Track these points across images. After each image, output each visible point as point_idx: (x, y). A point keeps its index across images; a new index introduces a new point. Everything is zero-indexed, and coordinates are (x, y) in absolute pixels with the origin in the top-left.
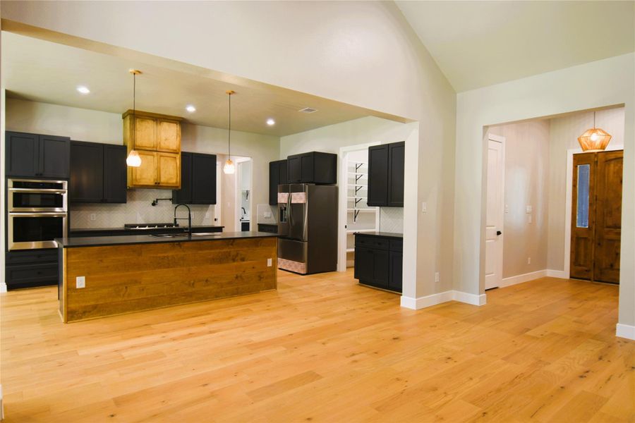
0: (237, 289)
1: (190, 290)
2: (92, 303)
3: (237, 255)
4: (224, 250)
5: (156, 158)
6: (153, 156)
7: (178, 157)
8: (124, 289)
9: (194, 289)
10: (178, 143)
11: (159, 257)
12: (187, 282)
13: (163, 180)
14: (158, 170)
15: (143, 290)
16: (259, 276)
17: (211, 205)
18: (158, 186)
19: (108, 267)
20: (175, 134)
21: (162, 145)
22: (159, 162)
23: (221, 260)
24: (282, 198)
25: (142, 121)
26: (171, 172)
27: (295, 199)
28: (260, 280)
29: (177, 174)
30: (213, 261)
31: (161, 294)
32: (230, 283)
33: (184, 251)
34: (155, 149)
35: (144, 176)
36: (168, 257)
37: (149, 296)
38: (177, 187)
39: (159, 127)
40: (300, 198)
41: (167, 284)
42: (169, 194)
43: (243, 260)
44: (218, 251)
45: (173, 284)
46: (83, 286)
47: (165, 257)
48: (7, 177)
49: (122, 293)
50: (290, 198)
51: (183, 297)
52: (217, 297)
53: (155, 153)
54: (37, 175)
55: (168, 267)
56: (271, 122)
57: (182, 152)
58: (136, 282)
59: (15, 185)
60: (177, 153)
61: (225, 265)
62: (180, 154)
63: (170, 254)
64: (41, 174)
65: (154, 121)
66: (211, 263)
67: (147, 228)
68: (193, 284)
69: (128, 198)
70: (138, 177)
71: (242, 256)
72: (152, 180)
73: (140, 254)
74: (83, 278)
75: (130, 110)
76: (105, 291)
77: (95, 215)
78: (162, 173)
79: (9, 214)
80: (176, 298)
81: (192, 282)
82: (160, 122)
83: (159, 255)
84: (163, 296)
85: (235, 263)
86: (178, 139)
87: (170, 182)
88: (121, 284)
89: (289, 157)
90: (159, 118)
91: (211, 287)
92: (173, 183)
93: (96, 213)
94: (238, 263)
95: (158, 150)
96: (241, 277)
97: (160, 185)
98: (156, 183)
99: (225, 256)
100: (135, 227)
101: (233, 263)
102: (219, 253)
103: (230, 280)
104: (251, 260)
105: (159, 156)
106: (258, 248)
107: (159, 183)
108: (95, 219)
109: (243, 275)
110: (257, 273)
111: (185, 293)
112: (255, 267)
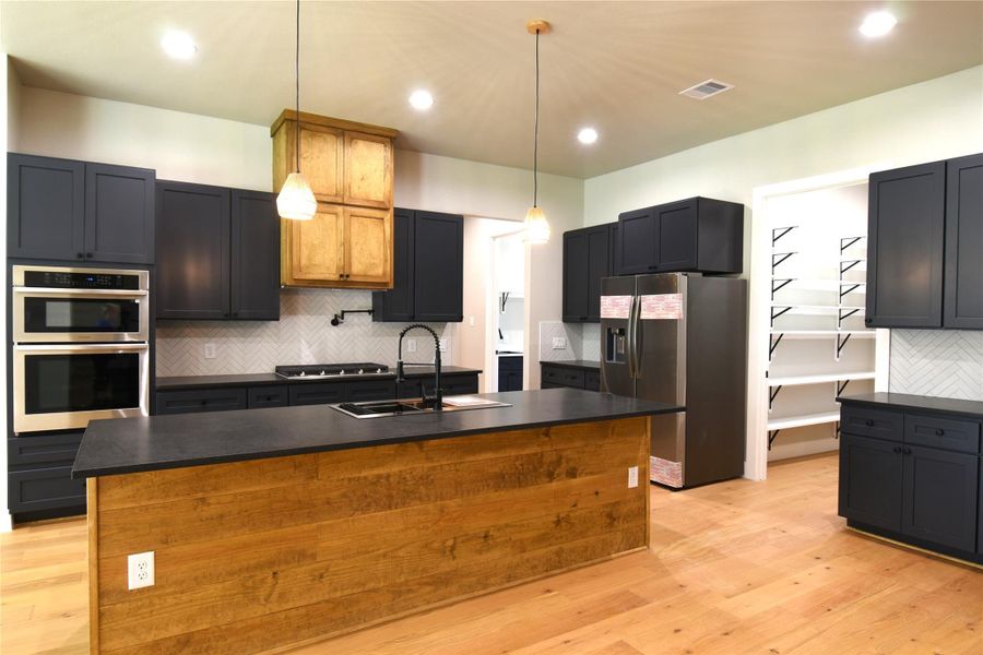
0: (559, 553)
1: (446, 566)
2: (176, 631)
3: (558, 462)
4: (527, 451)
5: (341, 219)
6: (336, 214)
7: (389, 217)
8: (270, 580)
9: (453, 563)
10: (388, 188)
11: (365, 478)
12: (436, 545)
13: (357, 268)
14: (346, 246)
15: (321, 576)
16: (610, 516)
17: (449, 324)
18: (345, 282)
19: (222, 516)
20: (382, 167)
21: (355, 190)
22: (347, 228)
23: (519, 477)
24: (614, 307)
25: (312, 136)
26: (373, 252)
27: (651, 309)
28: (611, 525)
29: (385, 255)
30: (501, 480)
31: (371, 585)
32: (542, 539)
33: (428, 459)
34: (340, 201)
35: (318, 260)
36: (388, 476)
37: (338, 594)
38: (386, 284)
39: (349, 150)
40: (666, 307)
41: (385, 556)
42: (365, 300)
43: (572, 474)
44: (513, 453)
45: (401, 553)
46: (149, 581)
47: (379, 477)
48: (12, 260)
49: (262, 594)
50: (636, 308)
51: (428, 588)
52: (509, 578)
53: (340, 209)
54: (80, 256)
55: (390, 508)
56: (588, 136)
57: (395, 209)
58: (302, 556)
59: (32, 279)
60: (386, 209)
61: (531, 491)
62: (392, 210)
63: (394, 468)
64: (89, 255)
65: (337, 135)
66: (497, 488)
67: (322, 376)
68: (453, 548)
69: (282, 309)
70: (304, 262)
71: (571, 464)
72: (334, 270)
73: (313, 475)
74: (149, 557)
75: (286, 111)
76: (213, 590)
77: (213, 346)
78: (355, 253)
79: (16, 348)
80: (410, 591)
81: (450, 543)
82: (352, 139)
83: (364, 474)
84: (375, 590)
85: (554, 485)
86: (388, 176)
87: (371, 272)
88: (260, 567)
89: (621, 216)
90: (347, 131)
91: (496, 554)
92: (378, 277)
93: (216, 342)
94: (560, 483)
95: (346, 202)
96: (567, 519)
97: (349, 279)
98: (341, 276)
99: (531, 467)
100: (299, 374)
101: (549, 484)
102: (517, 458)
103: (543, 531)
104: (592, 473)
105: (347, 215)
106: (606, 441)
107: (348, 276)
108: (213, 356)
109: (572, 515)
110: (604, 506)
111: (432, 576)
112: (600, 490)
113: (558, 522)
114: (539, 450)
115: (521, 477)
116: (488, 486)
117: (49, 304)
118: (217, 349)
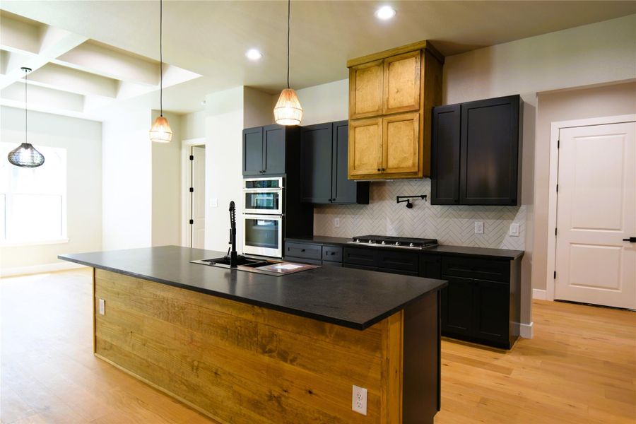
1: (192, 378)
4: (244, 316)
5: (381, 127)
6: (377, 124)
7: (418, 117)
8: (129, 334)
9: (197, 380)
11: (159, 297)
13: (392, 163)
14: (385, 148)
15: (144, 345)
18: (383, 175)
20: (413, 77)
21: (392, 102)
22: (386, 134)
25: (363, 72)
26: (406, 148)
29: (415, 149)
34: (380, 113)
35: (365, 160)
39: (388, 73)
43: (284, 356)
51: (185, 388)
53: (380, 120)
54: (261, 172)
58: (138, 329)
60: (417, 111)
64: (264, 172)
65: (379, 66)
72: (374, 166)
75: (348, 62)
77: (338, 219)
78: (391, 151)
82: (390, 63)
85: (267, 359)
87: (404, 165)
90: (387, 59)
92: (408, 168)
93: (340, 218)
94: (272, 359)
95: (384, 113)
96: (278, 399)
97: (385, 172)
98: (379, 170)
99: (247, 332)
100: (367, 241)
101: (262, 356)
102: (237, 319)
103: (257, 398)
104: (304, 367)
105: (385, 123)
106: (323, 337)
107: (384, 170)
108: (338, 226)
109: (283, 399)
110: (319, 412)
111: (187, 381)
112: (314, 391)
113: (271, 397)
114: (253, 319)
115: (239, 337)
116: (217, 332)
117: (252, 196)
118: (341, 222)
